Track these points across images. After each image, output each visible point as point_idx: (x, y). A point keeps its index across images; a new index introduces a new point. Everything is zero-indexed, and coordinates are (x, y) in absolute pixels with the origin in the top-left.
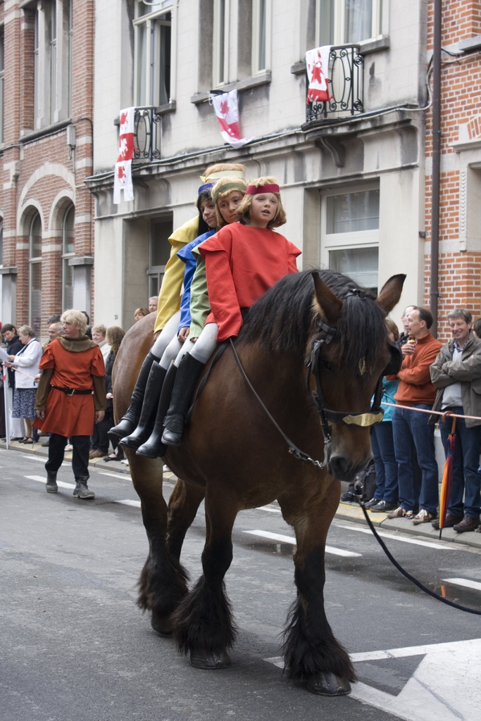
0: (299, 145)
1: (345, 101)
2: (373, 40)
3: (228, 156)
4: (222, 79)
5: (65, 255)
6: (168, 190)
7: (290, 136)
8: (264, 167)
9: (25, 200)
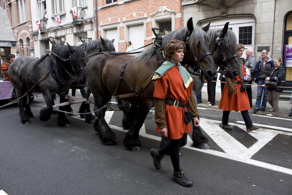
0: (72, 26)
1: (80, 17)
2: (85, 6)
3: (59, 28)
4: (57, 14)
5: (28, 48)
6: (48, 35)
7: (70, 24)
8: (66, 30)
9: (19, 38)
